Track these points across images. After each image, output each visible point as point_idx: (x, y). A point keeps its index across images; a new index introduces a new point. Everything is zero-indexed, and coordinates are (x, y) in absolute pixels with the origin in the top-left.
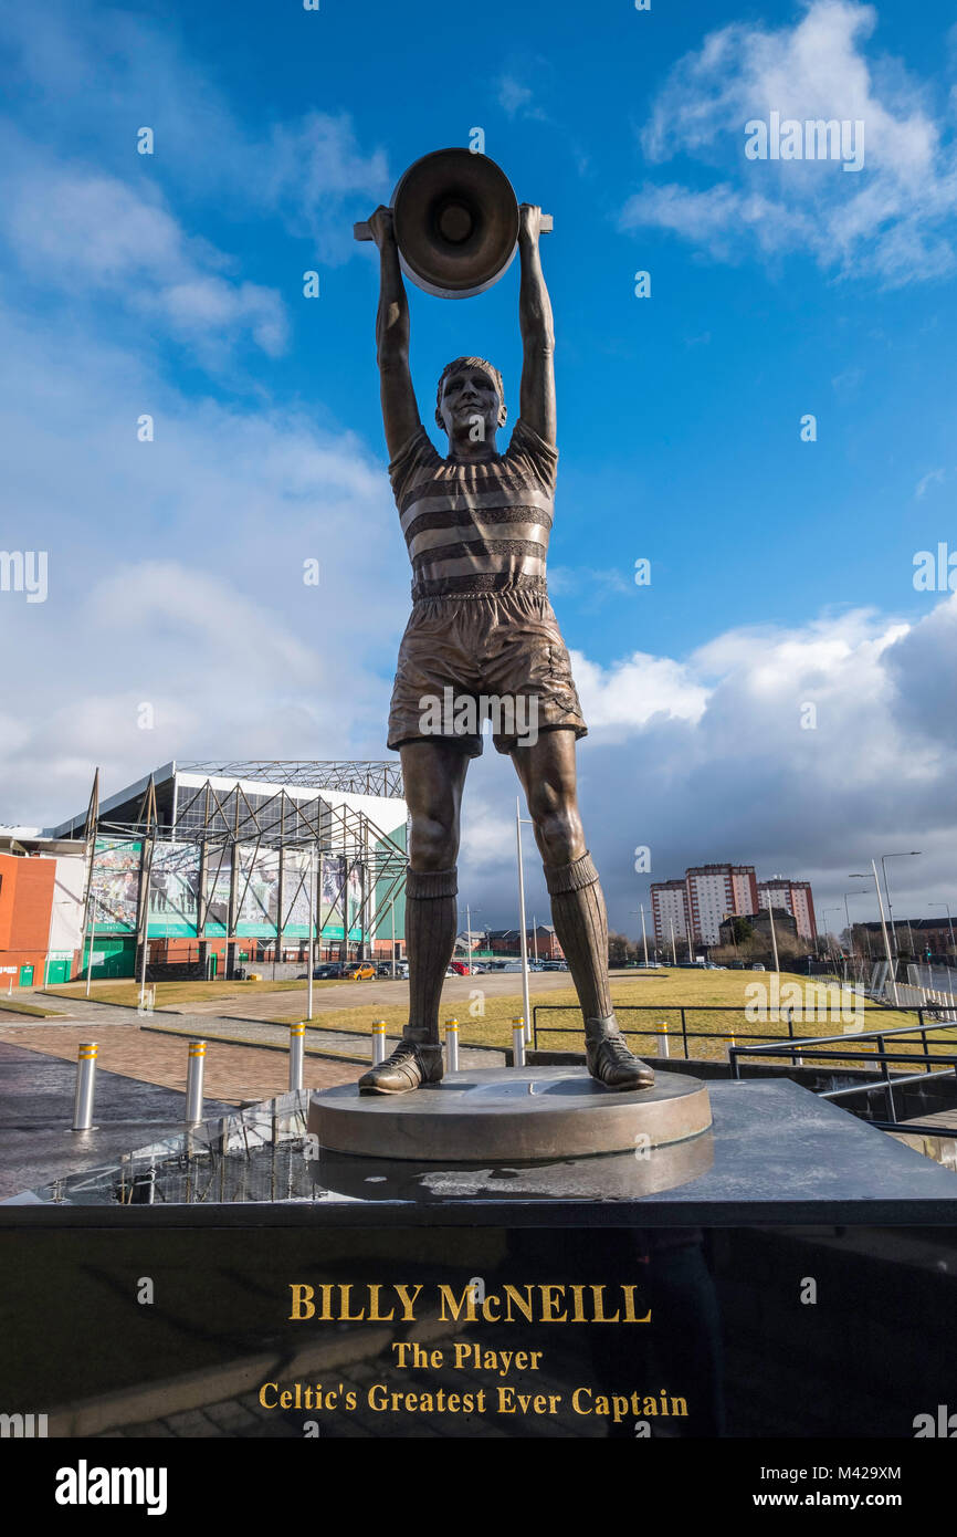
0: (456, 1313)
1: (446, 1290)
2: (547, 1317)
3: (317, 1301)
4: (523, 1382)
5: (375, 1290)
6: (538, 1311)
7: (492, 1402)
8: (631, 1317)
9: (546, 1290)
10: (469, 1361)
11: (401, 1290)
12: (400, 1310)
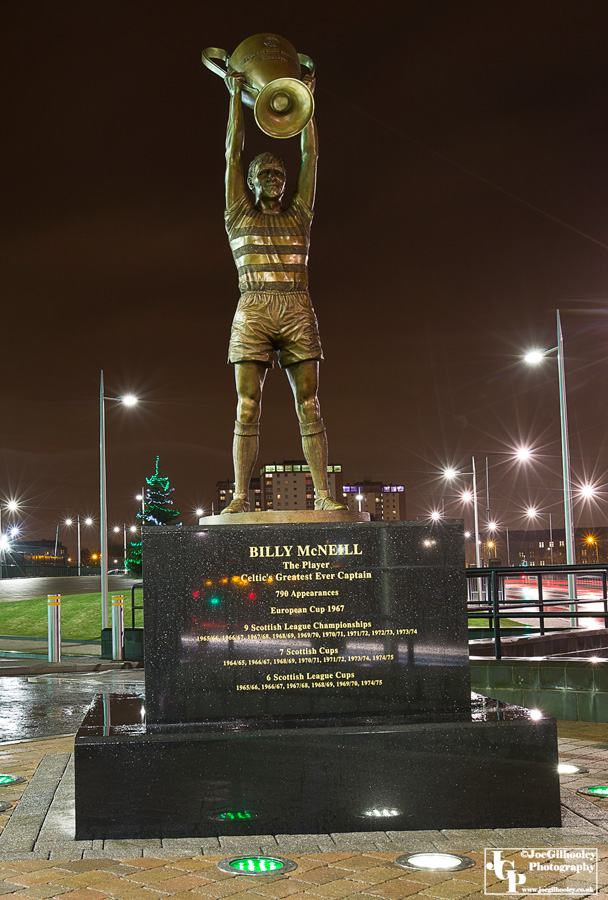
0: (303, 553)
1: (300, 547)
2: (331, 554)
3: (259, 551)
4: (324, 571)
5: (277, 548)
6: (328, 552)
7: (314, 576)
8: (356, 553)
9: (331, 546)
10: (307, 567)
11: (286, 548)
12: (285, 553)
